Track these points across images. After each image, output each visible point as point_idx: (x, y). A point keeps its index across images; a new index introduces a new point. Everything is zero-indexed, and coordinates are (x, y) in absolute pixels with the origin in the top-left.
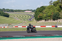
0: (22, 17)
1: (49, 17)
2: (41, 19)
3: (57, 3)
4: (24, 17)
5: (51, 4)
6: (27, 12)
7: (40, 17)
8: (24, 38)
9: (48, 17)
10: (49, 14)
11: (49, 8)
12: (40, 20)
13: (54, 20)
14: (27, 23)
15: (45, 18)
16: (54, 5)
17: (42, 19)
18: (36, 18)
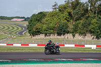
0: (6, 28)
1: (52, 30)
2: (38, 32)
3: (65, 8)
4: (11, 28)
5: (55, 9)
6: (16, 21)
7: (37, 29)
8: (10, 63)
9: (50, 31)
10: (51, 25)
11: (52, 15)
12: (36, 34)
13: (59, 34)
14: (15, 38)
15: (46, 32)
16: (60, 10)
17: (41, 33)
18: (30, 31)
